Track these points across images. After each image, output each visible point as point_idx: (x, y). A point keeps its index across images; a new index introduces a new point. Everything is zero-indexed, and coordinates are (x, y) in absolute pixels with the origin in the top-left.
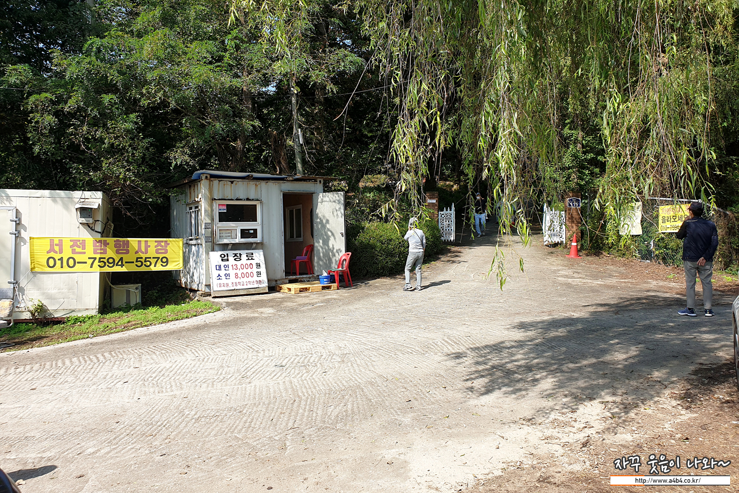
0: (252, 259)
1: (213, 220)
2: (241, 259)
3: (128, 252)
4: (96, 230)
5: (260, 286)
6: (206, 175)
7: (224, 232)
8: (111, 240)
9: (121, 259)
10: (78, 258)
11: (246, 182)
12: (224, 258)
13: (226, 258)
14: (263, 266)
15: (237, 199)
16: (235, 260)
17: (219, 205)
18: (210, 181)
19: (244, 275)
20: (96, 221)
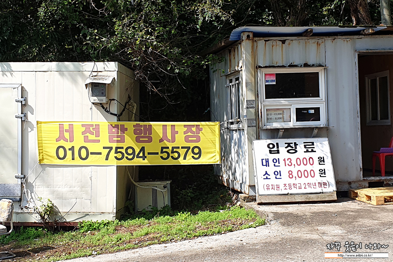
0: (312, 151)
1: (257, 96)
2: (296, 151)
3: (150, 140)
4: (111, 111)
5: (325, 190)
6: (247, 34)
7: (273, 112)
8: (130, 125)
9: (143, 149)
10: (92, 148)
11: (303, 40)
12: (273, 150)
13: (275, 149)
14: (328, 161)
15: (291, 66)
16: (288, 151)
17: (266, 75)
18: (253, 41)
19: (300, 174)
20: (111, 100)
